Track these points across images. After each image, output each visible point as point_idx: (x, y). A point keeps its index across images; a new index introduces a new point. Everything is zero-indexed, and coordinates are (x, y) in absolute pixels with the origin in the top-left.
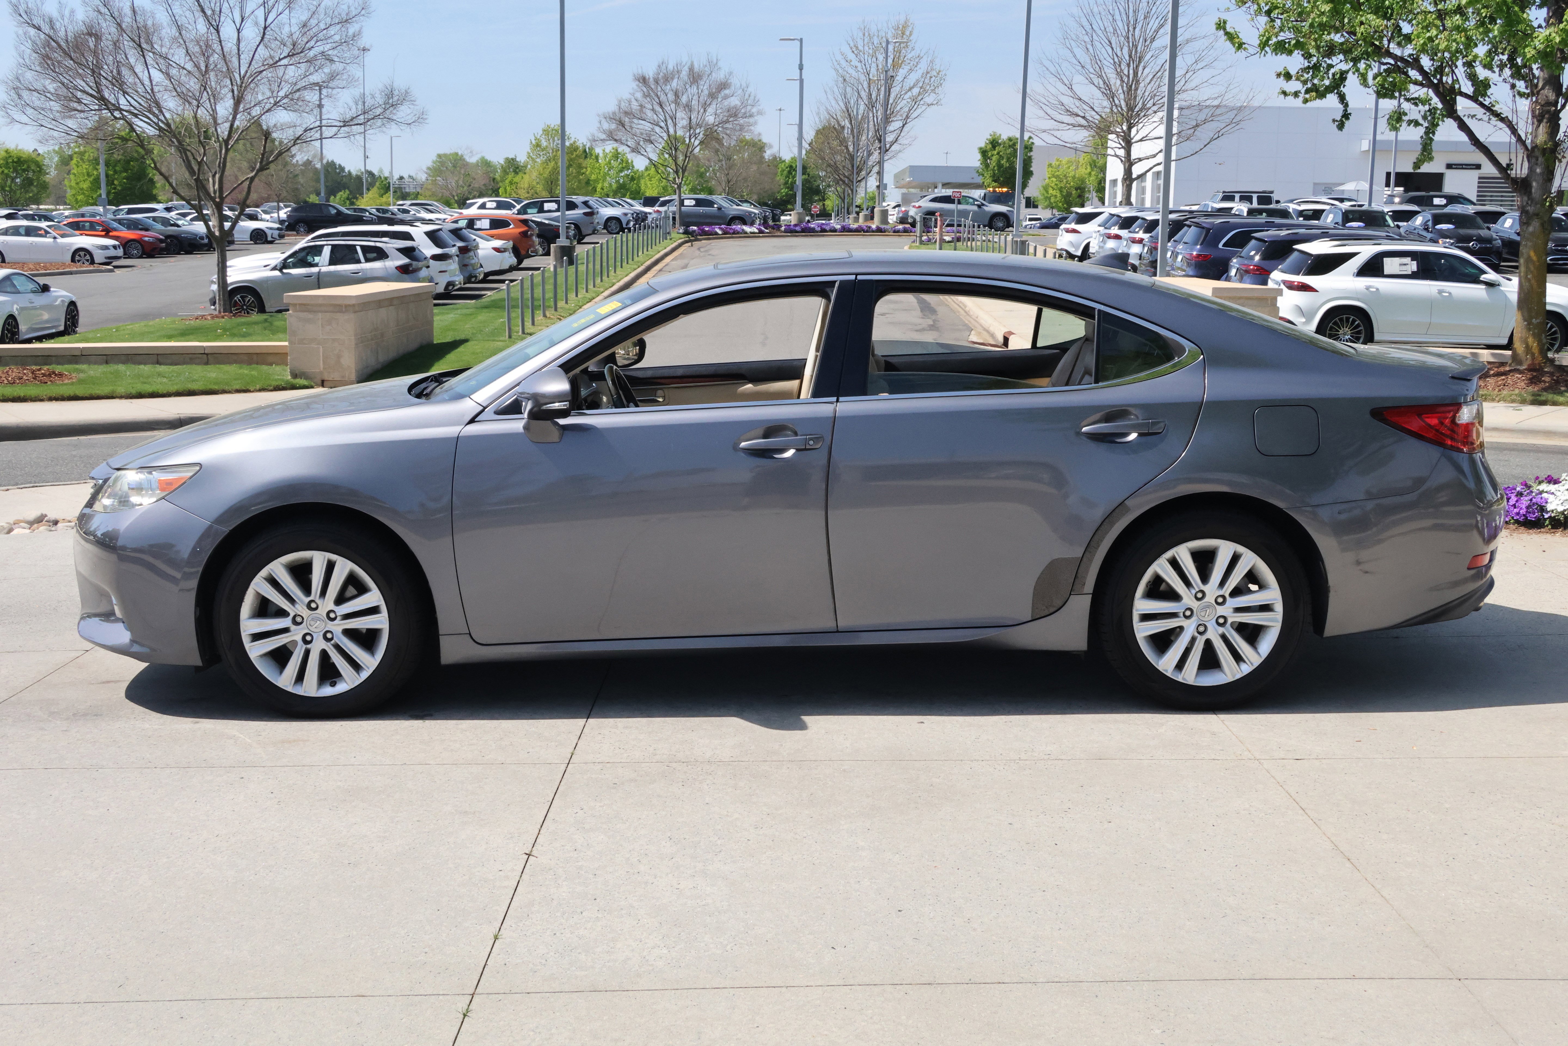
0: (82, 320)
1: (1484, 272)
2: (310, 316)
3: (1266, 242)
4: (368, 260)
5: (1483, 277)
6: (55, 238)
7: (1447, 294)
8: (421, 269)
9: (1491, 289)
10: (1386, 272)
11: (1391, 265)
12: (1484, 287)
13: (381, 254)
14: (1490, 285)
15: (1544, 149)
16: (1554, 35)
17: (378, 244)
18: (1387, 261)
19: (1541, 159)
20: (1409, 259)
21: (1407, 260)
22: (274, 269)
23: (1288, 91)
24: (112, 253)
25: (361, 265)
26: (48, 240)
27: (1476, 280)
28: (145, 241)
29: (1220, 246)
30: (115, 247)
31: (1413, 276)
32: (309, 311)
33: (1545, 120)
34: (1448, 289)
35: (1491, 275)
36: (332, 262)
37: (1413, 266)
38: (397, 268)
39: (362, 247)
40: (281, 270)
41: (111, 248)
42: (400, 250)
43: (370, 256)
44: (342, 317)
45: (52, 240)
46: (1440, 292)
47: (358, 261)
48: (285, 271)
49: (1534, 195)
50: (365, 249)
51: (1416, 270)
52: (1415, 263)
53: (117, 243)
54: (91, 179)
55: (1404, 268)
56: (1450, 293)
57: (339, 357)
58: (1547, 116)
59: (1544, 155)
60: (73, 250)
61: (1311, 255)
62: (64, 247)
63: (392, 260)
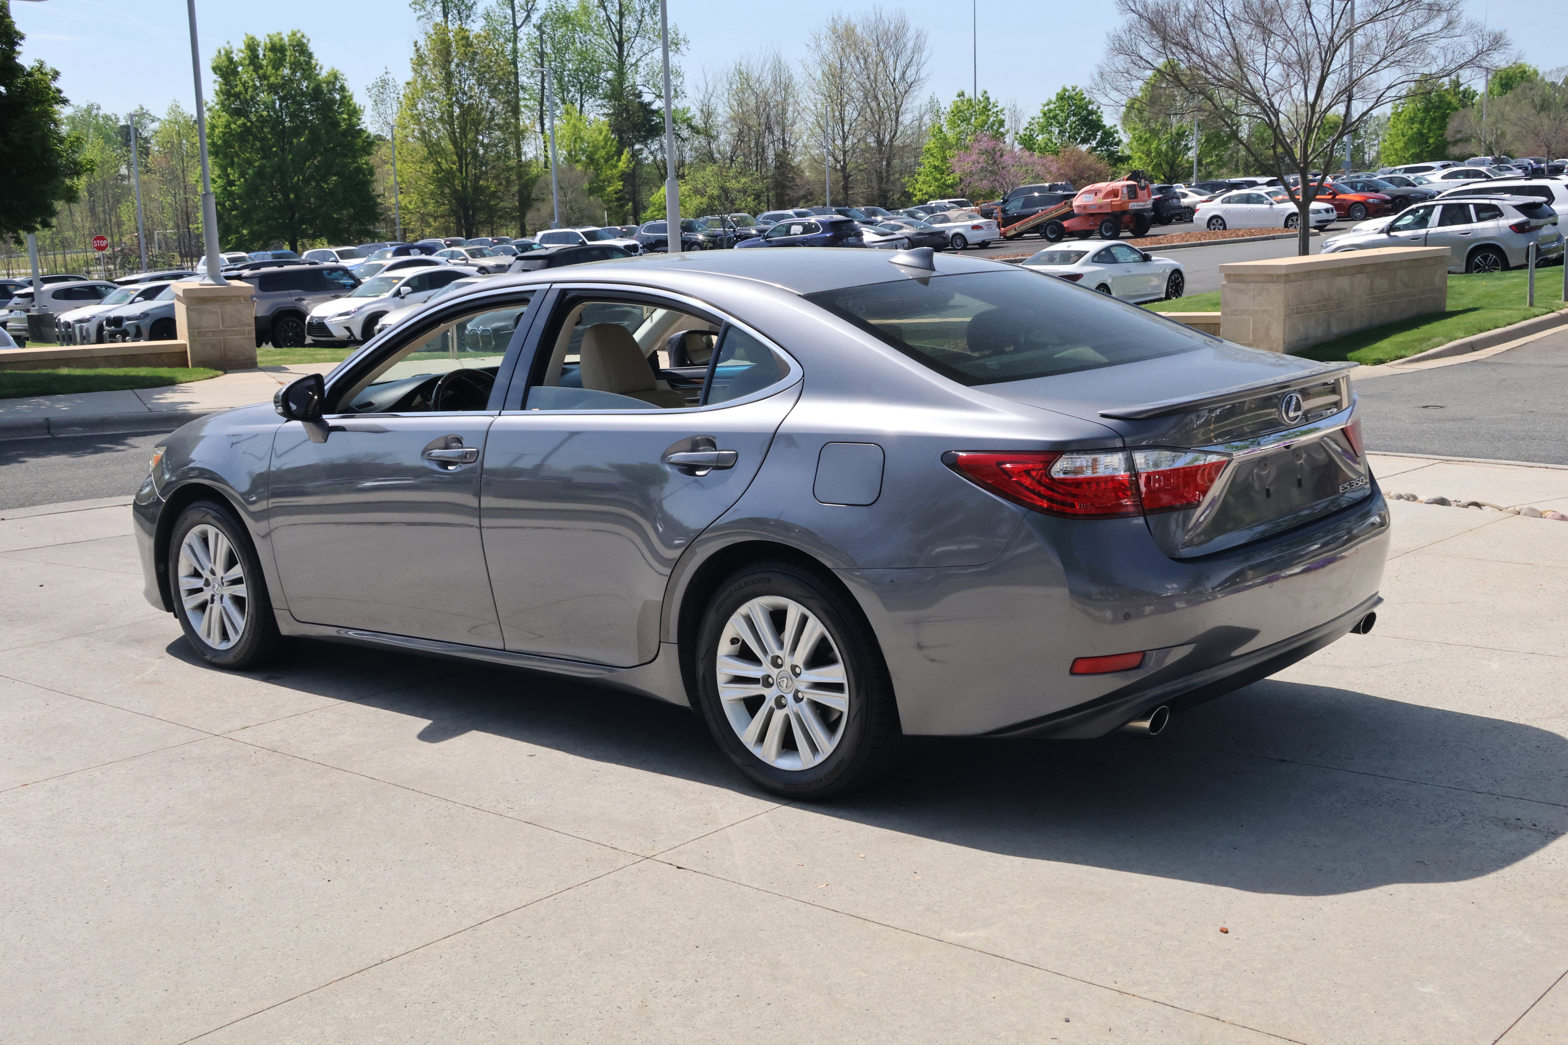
0: (1187, 287)
2: (1243, 286)
4: (1480, 220)
6: (1271, 204)
8: (1542, 226)
13: (1494, 212)
17: (1494, 202)
22: (1382, 232)
24: (1324, 216)
25: (1472, 225)
26: (1265, 207)
28: (1370, 203)
30: (1327, 211)
32: (1243, 282)
36: (1441, 223)
38: (1511, 227)
39: (1475, 205)
40: (1388, 232)
41: (1324, 212)
42: (1517, 207)
43: (1482, 215)
44: (1273, 288)
45: (1268, 206)
47: (1469, 221)
48: (1392, 234)
50: (1479, 208)
53: (1330, 206)
54: (1405, 139)
57: (1268, 329)
60: (1286, 215)
62: (1278, 213)
63: (1507, 218)
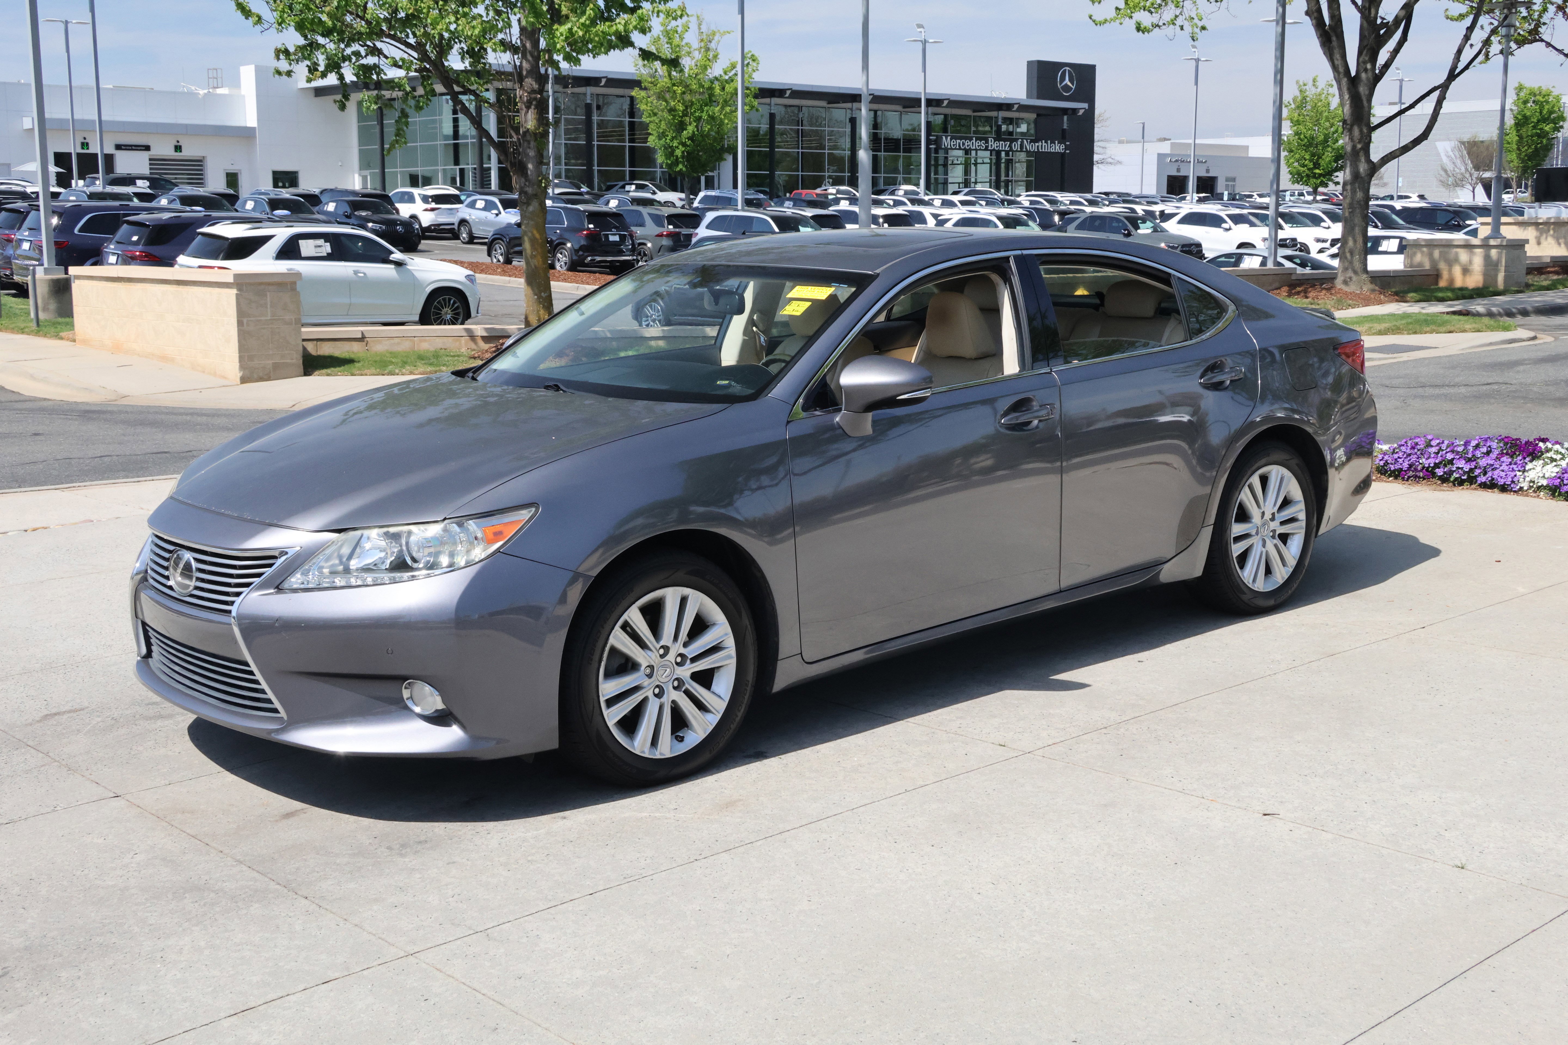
1: (392, 253)
3: (149, 226)
5: (393, 257)
7: (362, 275)
9: (400, 269)
10: (303, 255)
11: (307, 247)
12: (393, 266)
14: (399, 264)
15: (535, 134)
16: (575, 29)
18: (302, 243)
19: (532, 144)
20: (323, 240)
21: (321, 242)
23: (281, 70)
27: (386, 261)
29: (76, 231)
31: (329, 257)
33: (533, 107)
34: (362, 270)
35: (397, 255)
37: (327, 248)
46: (356, 272)
49: (530, 177)
51: (330, 252)
52: (328, 244)
55: (319, 250)
56: (365, 274)
58: (534, 103)
59: (536, 140)
61: (227, 239)
